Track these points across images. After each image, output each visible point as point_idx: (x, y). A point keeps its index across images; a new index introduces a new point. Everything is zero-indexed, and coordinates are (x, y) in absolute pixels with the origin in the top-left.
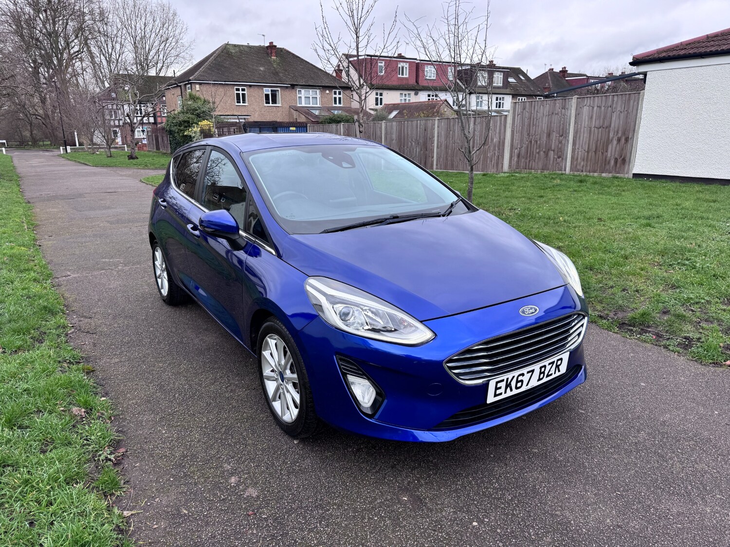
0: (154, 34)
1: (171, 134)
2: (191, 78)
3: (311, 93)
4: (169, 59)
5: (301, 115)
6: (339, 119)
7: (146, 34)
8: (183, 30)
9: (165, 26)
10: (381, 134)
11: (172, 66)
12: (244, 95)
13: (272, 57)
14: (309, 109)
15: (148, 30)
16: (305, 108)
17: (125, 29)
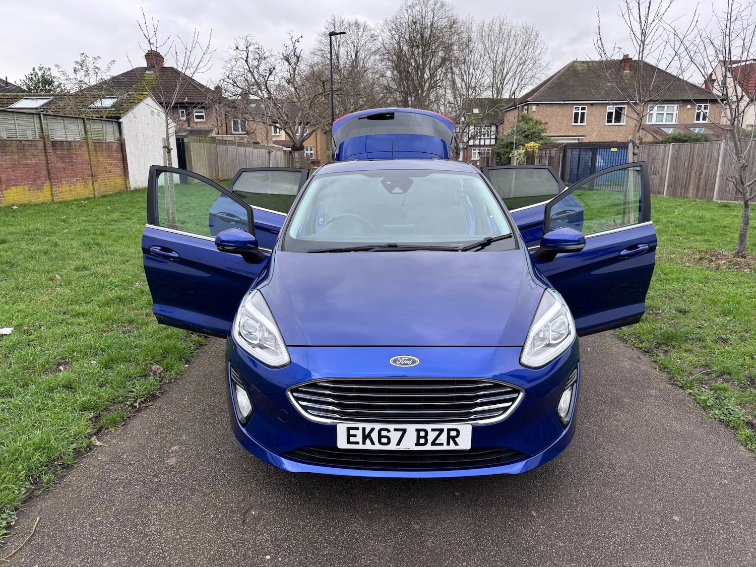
0: (514, 57)
1: (499, 156)
2: (528, 99)
3: (667, 109)
4: (523, 81)
5: (648, 134)
6: (685, 139)
8: (543, 51)
9: (526, 48)
10: (718, 156)
11: (526, 87)
12: (583, 114)
13: (625, 72)
14: (659, 127)
15: (509, 53)
16: (655, 126)
17: (488, 55)
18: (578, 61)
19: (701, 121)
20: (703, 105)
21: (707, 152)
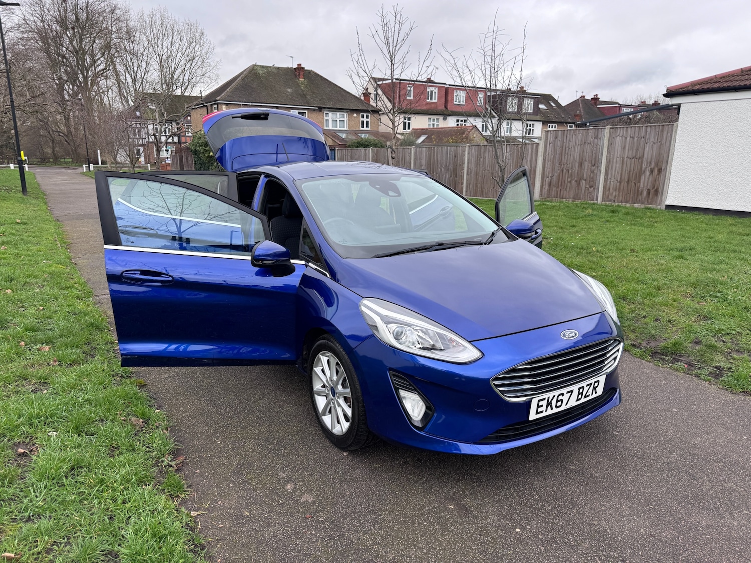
0: (180, 53)
1: (196, 154)
2: (218, 98)
3: (338, 116)
4: (194, 78)
5: (328, 138)
6: (367, 143)
7: (172, 53)
8: (210, 50)
9: (192, 45)
10: (410, 159)
11: (197, 85)
13: (300, 79)
14: (336, 132)
15: (174, 49)
16: (332, 131)
17: (151, 47)
18: (258, 65)
19: (365, 128)
20: (365, 115)
21: (401, 155)
